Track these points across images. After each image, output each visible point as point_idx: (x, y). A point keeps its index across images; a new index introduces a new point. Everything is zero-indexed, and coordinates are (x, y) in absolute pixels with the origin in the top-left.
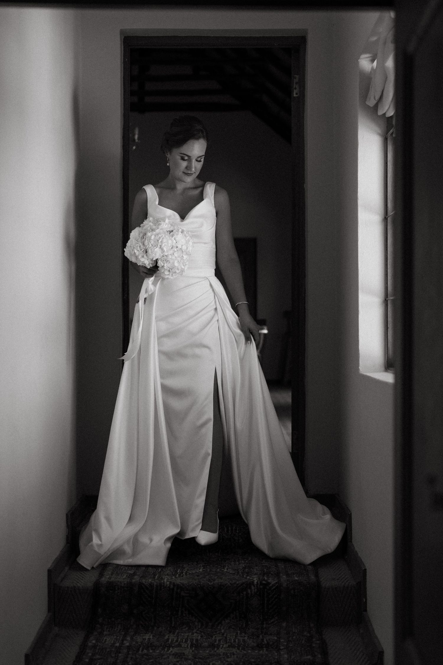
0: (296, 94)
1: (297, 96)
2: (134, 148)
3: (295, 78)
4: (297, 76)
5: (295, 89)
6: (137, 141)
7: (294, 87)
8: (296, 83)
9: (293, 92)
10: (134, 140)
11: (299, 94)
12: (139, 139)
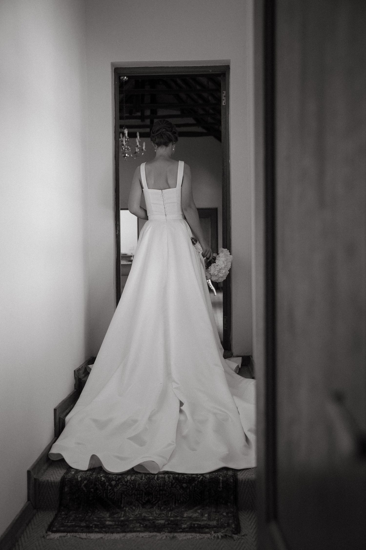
0: (224, 103)
1: (225, 104)
2: (143, 154)
3: (224, 93)
4: (224, 92)
5: (224, 100)
6: (144, 150)
7: (223, 99)
8: (224, 96)
9: (222, 102)
10: (143, 149)
11: (226, 103)
12: (145, 149)
